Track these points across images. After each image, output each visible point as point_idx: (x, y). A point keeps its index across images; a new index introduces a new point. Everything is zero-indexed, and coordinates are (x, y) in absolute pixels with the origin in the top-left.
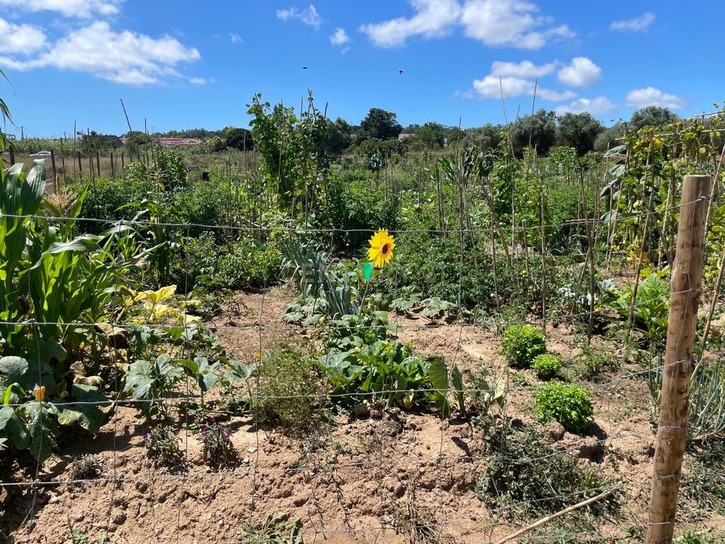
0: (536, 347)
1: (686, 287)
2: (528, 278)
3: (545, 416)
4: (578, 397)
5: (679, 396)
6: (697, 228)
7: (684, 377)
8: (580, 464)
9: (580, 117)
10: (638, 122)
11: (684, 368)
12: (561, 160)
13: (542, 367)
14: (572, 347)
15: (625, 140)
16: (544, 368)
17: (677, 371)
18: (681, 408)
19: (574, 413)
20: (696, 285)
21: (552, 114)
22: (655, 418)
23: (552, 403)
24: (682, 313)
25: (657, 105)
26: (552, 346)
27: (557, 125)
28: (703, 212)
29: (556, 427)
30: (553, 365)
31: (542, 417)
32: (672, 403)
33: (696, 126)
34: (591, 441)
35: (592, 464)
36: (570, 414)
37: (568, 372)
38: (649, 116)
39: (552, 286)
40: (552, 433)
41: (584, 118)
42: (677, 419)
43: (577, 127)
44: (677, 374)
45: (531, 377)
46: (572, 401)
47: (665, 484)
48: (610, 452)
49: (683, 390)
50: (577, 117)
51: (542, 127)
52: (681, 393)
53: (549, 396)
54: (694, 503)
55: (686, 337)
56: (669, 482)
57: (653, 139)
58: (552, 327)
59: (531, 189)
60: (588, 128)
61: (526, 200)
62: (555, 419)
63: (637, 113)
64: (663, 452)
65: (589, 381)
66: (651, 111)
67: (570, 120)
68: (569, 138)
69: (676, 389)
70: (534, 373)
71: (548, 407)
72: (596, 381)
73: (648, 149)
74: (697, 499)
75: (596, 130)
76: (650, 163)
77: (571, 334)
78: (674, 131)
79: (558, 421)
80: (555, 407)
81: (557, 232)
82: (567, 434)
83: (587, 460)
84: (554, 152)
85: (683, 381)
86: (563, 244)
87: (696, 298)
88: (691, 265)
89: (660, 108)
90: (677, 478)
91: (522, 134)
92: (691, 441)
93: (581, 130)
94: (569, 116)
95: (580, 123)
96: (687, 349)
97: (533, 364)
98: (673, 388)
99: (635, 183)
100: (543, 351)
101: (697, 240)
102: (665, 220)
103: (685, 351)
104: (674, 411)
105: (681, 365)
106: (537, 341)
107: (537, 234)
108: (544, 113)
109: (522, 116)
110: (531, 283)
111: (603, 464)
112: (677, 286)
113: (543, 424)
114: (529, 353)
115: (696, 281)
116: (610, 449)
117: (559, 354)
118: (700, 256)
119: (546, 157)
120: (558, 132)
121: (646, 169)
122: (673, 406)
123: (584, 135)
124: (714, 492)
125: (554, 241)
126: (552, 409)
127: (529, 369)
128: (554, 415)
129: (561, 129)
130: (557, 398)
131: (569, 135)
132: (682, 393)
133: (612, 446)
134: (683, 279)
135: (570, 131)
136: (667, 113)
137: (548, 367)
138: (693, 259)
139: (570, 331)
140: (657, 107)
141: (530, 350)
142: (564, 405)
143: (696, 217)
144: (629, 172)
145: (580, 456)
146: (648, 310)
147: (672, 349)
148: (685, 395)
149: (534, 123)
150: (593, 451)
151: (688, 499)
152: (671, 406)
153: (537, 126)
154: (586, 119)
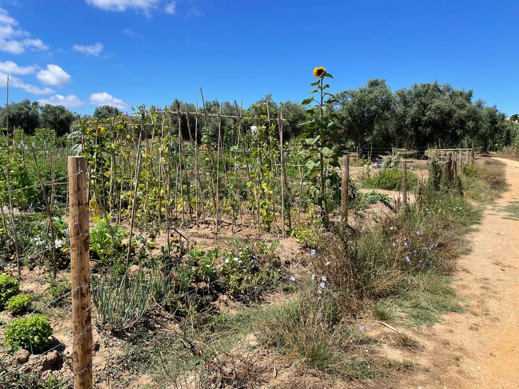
0: (9, 291)
1: (78, 234)
2: (5, 234)
3: (13, 347)
4: (39, 324)
5: (83, 311)
6: (80, 192)
7: (85, 297)
8: (44, 376)
9: (58, 108)
10: (99, 115)
11: (84, 290)
12: (44, 138)
13: (15, 307)
14: (43, 283)
15: (79, 127)
16: (16, 307)
17: (79, 293)
18: (85, 319)
19: (36, 338)
20: (85, 232)
21: (36, 104)
22: (100, 322)
23: (17, 335)
24: (77, 252)
25: (110, 105)
26: (24, 287)
27: (40, 112)
28: (83, 181)
29: (22, 353)
30: (24, 302)
31: (10, 349)
32: (79, 317)
33: (123, 121)
34: (51, 355)
35: (54, 372)
36: (33, 339)
37: (38, 305)
38: (105, 112)
39: (26, 238)
40: (19, 360)
41: (60, 109)
42: (83, 327)
43: (56, 115)
44: (79, 296)
45: (6, 317)
46: (34, 329)
47: (81, 377)
48: (67, 358)
49: (85, 306)
50: (55, 108)
51: (27, 113)
52: (83, 308)
53: (15, 330)
54: (127, 372)
55: (83, 269)
56: (84, 374)
57: (98, 128)
58: (29, 270)
59: (12, 161)
60: (64, 116)
61: (9, 170)
62: (21, 347)
63: (98, 109)
64: (77, 354)
65: (55, 307)
66: (107, 108)
67: (48, 109)
68: (51, 123)
69: (80, 307)
70: (9, 313)
71: (15, 340)
72: (61, 306)
73: (95, 134)
74: (129, 370)
75: (70, 119)
76: (97, 144)
77: (43, 273)
78: (111, 123)
79: (23, 348)
80: (20, 338)
81: (38, 194)
82: (32, 356)
83: (50, 371)
84: (39, 132)
85: (84, 300)
86: (43, 203)
87: (86, 240)
88: (79, 218)
89: (112, 107)
90: (89, 369)
91: (11, 117)
92: (123, 330)
93: (58, 117)
94: (48, 106)
95: (58, 112)
96: (85, 277)
97: (7, 305)
98: (78, 307)
99: (89, 157)
100: (17, 292)
101: (82, 200)
102: (111, 181)
103: (83, 278)
104: (80, 323)
105: (81, 289)
106: (10, 286)
107: (21, 197)
108: (29, 102)
109: (10, 103)
110: (8, 238)
111: (63, 369)
112: (72, 233)
113: (12, 355)
114: (3, 297)
115: (85, 229)
116: (67, 356)
117: (32, 291)
118: (85, 211)
119: (33, 135)
120: (41, 118)
121: (95, 147)
122: (80, 319)
123: (62, 122)
124: (139, 360)
125: (36, 201)
126: (18, 340)
127: (5, 310)
128: (20, 345)
129: (44, 116)
130: (21, 331)
131: (50, 121)
132: (85, 308)
133: (69, 353)
134: (75, 228)
135: (51, 118)
136: (117, 111)
137: (20, 305)
138: (80, 214)
139: (43, 271)
140: (110, 106)
141: (4, 295)
142: (28, 334)
143: (78, 185)
144: (85, 149)
145: (43, 370)
146: (99, 245)
147: (74, 278)
148: (87, 309)
149: (20, 109)
150: (54, 362)
151: (123, 371)
152: (78, 320)
153: (23, 112)
154: (62, 110)
